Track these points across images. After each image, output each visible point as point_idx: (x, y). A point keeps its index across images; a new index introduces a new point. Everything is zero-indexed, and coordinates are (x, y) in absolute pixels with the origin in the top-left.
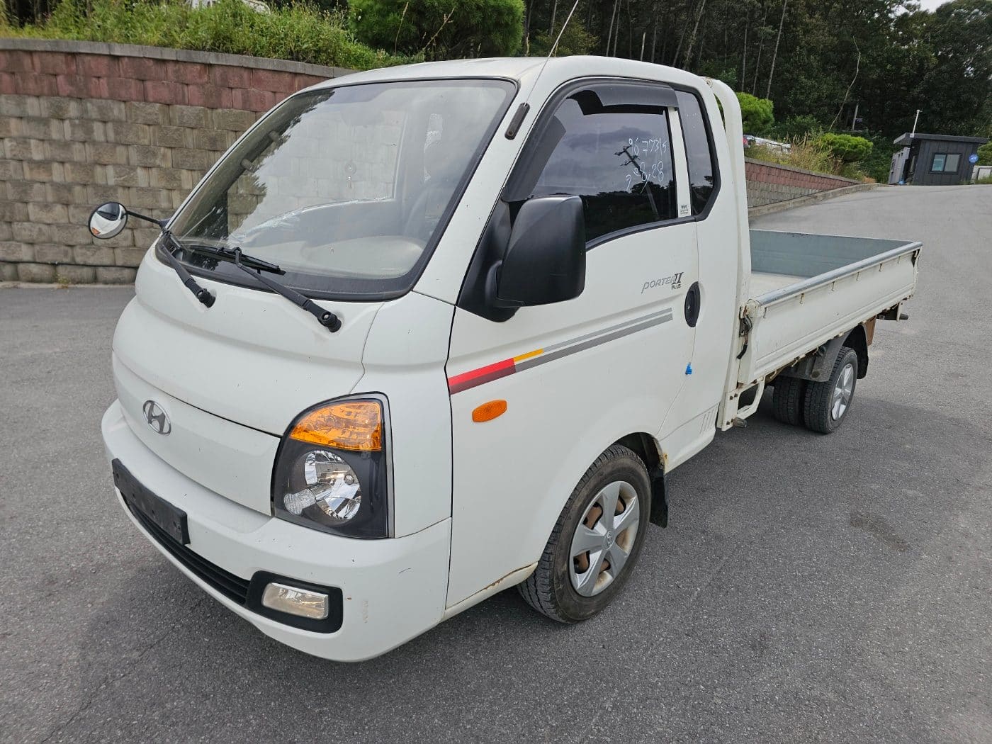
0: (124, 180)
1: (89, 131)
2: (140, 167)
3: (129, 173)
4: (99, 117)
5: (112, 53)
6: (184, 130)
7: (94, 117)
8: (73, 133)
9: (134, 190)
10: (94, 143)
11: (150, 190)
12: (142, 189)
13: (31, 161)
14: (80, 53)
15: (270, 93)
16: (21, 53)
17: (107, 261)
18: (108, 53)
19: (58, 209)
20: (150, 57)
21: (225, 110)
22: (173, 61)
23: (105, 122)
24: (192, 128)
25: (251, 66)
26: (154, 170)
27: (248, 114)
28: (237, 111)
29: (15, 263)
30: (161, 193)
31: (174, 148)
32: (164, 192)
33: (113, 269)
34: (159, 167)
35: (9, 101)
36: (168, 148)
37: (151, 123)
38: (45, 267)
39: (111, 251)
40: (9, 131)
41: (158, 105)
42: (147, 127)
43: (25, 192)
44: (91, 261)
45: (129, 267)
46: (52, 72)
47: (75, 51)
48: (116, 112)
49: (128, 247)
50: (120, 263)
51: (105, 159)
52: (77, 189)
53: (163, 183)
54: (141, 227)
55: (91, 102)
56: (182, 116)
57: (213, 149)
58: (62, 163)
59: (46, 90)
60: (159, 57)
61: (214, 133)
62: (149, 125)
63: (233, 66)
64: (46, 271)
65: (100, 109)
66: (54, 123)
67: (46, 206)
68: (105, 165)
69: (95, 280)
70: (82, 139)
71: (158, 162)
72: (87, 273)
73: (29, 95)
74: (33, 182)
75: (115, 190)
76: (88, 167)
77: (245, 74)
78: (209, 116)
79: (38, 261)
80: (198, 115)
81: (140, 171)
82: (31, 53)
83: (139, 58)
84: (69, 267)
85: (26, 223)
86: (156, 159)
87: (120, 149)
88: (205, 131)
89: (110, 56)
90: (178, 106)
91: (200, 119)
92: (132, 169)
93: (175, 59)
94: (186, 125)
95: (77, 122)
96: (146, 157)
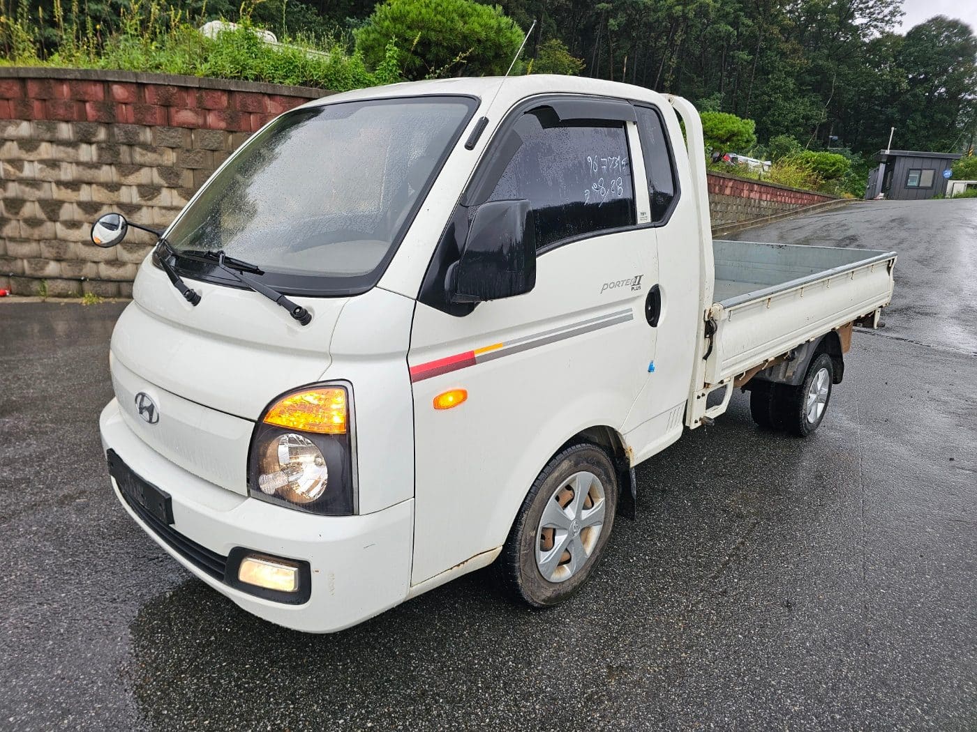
0: (147, 200)
1: (116, 154)
2: (164, 187)
3: (153, 194)
4: (125, 141)
5: (139, 81)
9: (158, 209)
10: (120, 164)
11: (173, 209)
12: (165, 208)
13: (59, 182)
14: (109, 81)
16: (51, 81)
18: (135, 81)
19: (85, 227)
20: (173, 84)
21: (244, 133)
23: (131, 146)
24: (213, 151)
25: (268, 92)
26: (176, 190)
29: (43, 279)
31: (196, 169)
34: (181, 186)
35: (40, 127)
36: (190, 169)
37: (174, 146)
38: (71, 283)
39: (135, 267)
40: (39, 154)
42: (170, 150)
43: (53, 211)
44: (115, 277)
46: (81, 99)
47: (104, 79)
48: (142, 136)
51: (130, 180)
55: (117, 127)
56: (204, 139)
58: (90, 184)
59: (75, 116)
60: (183, 84)
62: (172, 148)
63: (252, 92)
64: (72, 287)
65: (126, 133)
66: (83, 146)
67: (74, 225)
69: (118, 294)
71: (180, 182)
72: (111, 287)
73: (60, 120)
74: (62, 201)
75: (140, 210)
79: (64, 277)
81: (164, 191)
82: (60, 80)
83: (165, 85)
85: (54, 241)
86: (179, 179)
87: (145, 171)
93: (198, 86)
94: (208, 148)
95: (104, 145)
96: (170, 178)
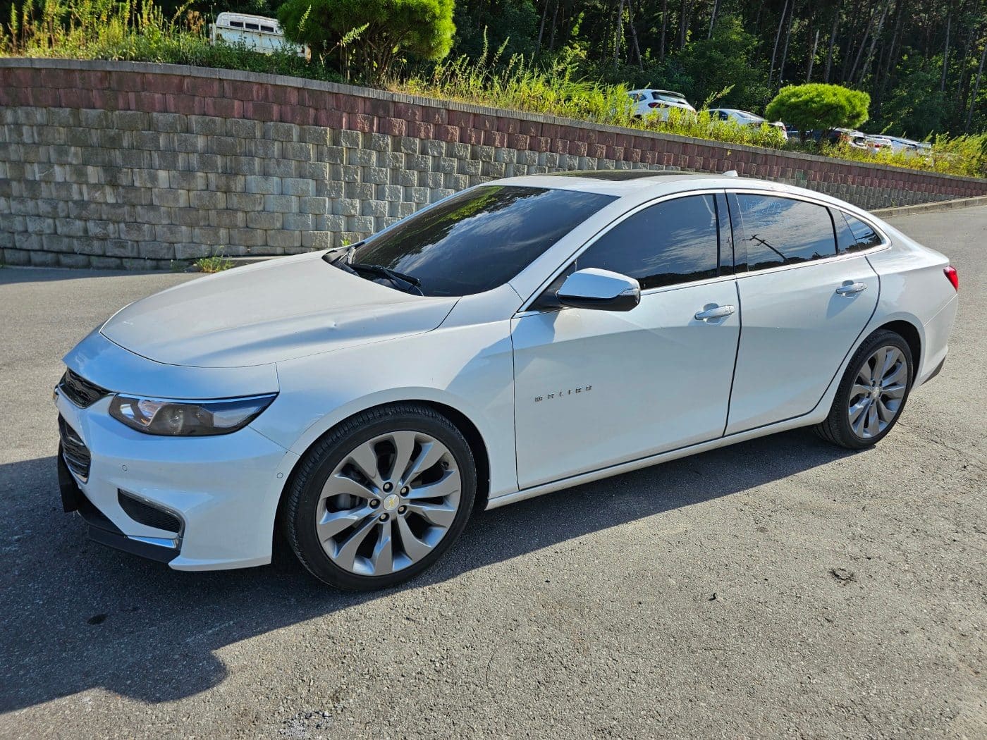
1: (21, 135)
2: (57, 164)
4: (27, 122)
6: (89, 131)
7: (23, 122)
8: (10, 136)
9: (53, 184)
10: (24, 144)
12: (59, 183)
14: (12, 68)
15: (160, 95)
17: (36, 247)
19: (3, 200)
20: (61, 67)
21: (122, 112)
22: (79, 70)
23: (32, 126)
24: (96, 129)
27: (141, 115)
28: (132, 112)
30: (73, 187)
31: (84, 146)
32: (75, 187)
33: (40, 253)
34: (71, 164)
37: (64, 125)
39: (39, 237)
41: (68, 109)
44: (25, 246)
45: (52, 252)
47: (6, 66)
48: (38, 117)
49: (51, 234)
50: (45, 248)
52: (14, 184)
53: (74, 178)
54: (59, 217)
55: (21, 109)
56: (87, 119)
57: (113, 146)
60: (67, 67)
61: (113, 133)
65: (27, 114)
68: (33, 163)
69: (29, 262)
70: (17, 141)
71: (69, 160)
72: (23, 255)
75: (40, 185)
76: (19, 166)
77: (138, 79)
78: (110, 117)
80: (99, 117)
81: (57, 169)
84: (10, 251)
86: (67, 156)
88: (105, 131)
89: (32, 68)
90: (84, 110)
91: (101, 121)
92: (50, 166)
94: (91, 126)
95: (12, 126)
96: (61, 156)
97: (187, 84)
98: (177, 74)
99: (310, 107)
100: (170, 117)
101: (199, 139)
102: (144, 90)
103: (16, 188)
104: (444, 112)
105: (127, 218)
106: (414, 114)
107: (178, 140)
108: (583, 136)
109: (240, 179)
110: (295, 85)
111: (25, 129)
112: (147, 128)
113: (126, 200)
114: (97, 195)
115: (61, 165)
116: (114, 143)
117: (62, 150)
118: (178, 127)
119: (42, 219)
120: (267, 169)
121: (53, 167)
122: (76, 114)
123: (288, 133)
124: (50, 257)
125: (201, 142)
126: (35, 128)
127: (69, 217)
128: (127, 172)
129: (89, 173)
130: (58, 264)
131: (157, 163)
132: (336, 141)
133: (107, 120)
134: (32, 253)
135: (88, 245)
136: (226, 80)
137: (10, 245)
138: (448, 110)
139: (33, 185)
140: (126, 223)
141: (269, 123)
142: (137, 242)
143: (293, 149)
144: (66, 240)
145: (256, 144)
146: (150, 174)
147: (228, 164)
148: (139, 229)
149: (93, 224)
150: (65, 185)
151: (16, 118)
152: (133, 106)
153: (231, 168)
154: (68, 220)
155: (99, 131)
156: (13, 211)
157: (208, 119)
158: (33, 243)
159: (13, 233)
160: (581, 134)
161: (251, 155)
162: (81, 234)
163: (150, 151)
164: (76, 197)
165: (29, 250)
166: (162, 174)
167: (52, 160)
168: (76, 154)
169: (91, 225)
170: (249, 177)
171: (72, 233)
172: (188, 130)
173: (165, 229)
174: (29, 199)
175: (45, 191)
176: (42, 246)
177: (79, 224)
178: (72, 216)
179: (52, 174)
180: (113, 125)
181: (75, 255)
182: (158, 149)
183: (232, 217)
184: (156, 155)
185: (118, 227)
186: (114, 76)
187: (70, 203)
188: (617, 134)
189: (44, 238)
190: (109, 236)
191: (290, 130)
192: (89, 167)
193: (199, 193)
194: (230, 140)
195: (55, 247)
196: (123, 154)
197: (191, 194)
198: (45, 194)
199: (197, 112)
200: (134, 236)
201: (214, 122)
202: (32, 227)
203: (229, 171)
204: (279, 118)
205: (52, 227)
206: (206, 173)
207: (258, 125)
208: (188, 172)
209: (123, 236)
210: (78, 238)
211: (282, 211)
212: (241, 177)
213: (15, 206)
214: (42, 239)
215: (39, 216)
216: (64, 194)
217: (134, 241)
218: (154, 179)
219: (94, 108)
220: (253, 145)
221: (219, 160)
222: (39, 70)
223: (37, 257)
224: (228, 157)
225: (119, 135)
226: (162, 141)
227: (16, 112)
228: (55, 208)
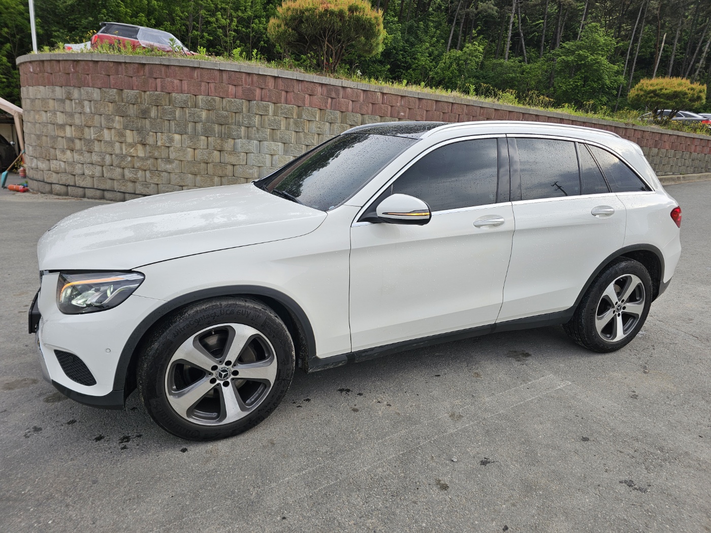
0: (97, 136)
1: (83, 107)
2: (106, 128)
3: (100, 132)
4: (87, 98)
5: (93, 59)
6: (129, 105)
7: (85, 98)
8: (75, 108)
9: (103, 142)
10: (85, 113)
11: (110, 143)
12: (107, 141)
13: (58, 125)
15: (178, 81)
16: (55, 62)
17: (89, 186)
19: (68, 152)
20: (111, 60)
21: (151, 92)
22: (123, 62)
23: (90, 101)
24: (134, 104)
26: (113, 130)
27: (164, 95)
28: (158, 93)
29: (51, 184)
30: (116, 144)
31: (123, 116)
32: (117, 144)
33: (92, 190)
34: (115, 128)
35: (49, 90)
36: (121, 116)
37: (112, 101)
38: (62, 187)
39: (92, 179)
40: (48, 107)
41: (115, 90)
42: (110, 104)
43: (54, 142)
44: (81, 185)
45: (100, 190)
46: (67, 72)
47: (76, 59)
48: (95, 95)
49: (99, 177)
50: (95, 187)
51: (90, 123)
53: (117, 138)
54: (105, 165)
55: (83, 89)
56: (128, 97)
57: (144, 117)
58: (71, 126)
59: (65, 83)
60: (115, 61)
61: (144, 107)
62: (112, 103)
64: (63, 189)
65: (87, 93)
66: (68, 102)
67: (63, 151)
68: (90, 127)
69: (84, 196)
70: (79, 111)
71: (115, 125)
72: (81, 191)
73: (57, 86)
74: (58, 136)
75: (94, 142)
76: (81, 128)
77: (163, 69)
78: (143, 96)
79: (60, 183)
80: (136, 96)
81: (106, 131)
82: (59, 61)
83: (107, 61)
84: (72, 187)
85: (55, 161)
86: (114, 123)
87: (97, 117)
88: (139, 106)
89: (92, 61)
90: (126, 90)
91: (138, 98)
92: (101, 129)
94: (130, 102)
95: (77, 101)
96: (109, 122)
97: (197, 73)
98: (191, 66)
99: (282, 90)
100: (184, 97)
101: (203, 113)
102: (167, 76)
103: (78, 144)
104: (380, 93)
105: (152, 169)
106: (358, 96)
107: (189, 113)
108: (483, 112)
109: (231, 141)
110: (273, 75)
111: (86, 103)
112: (168, 104)
113: (151, 154)
114: (131, 151)
115: (109, 129)
116: (144, 114)
117: (109, 119)
118: (189, 104)
119: (94, 166)
120: (250, 135)
121: (103, 130)
122: (120, 95)
123: (266, 109)
124: (98, 193)
125: (204, 114)
126: (92, 102)
127: (112, 165)
128: (153, 135)
129: (127, 135)
130: (103, 198)
131: (174, 129)
132: (300, 116)
133: (141, 98)
134: (86, 189)
135: (124, 186)
136: (224, 70)
137: (72, 184)
138: (383, 94)
139: (89, 142)
140: (151, 171)
141: (253, 102)
142: (157, 184)
143: (269, 120)
144: (110, 181)
145: (243, 118)
146: (168, 136)
147: (223, 130)
148: (159, 176)
149: (128, 171)
150: (111, 143)
151: (80, 95)
152: (159, 89)
153: (225, 134)
154: (111, 167)
155: (135, 106)
156: (75, 160)
157: (210, 98)
158: (87, 183)
159: (74, 175)
160: (482, 111)
161: (239, 125)
162: (119, 177)
163: (169, 120)
164: (117, 151)
165: (84, 188)
166: (177, 137)
167: (103, 125)
168: (119, 122)
169: (126, 171)
170: (237, 141)
171: (113, 177)
172: (196, 106)
173: (177, 176)
174: (86, 152)
175: (97, 147)
176: (94, 185)
177: (119, 170)
178: (114, 165)
179: (102, 136)
180: (145, 102)
181: (115, 192)
182: (175, 119)
183: (224, 169)
184: (173, 123)
185: (145, 173)
186: (147, 67)
187: (113, 156)
188: (509, 111)
189: (95, 179)
190: (138, 180)
191: (268, 106)
192: (127, 131)
193: (201, 151)
194: (225, 113)
195: (103, 187)
196: (151, 122)
197: (196, 151)
198: (96, 149)
199: (203, 94)
200: (155, 180)
201: (214, 100)
202: (87, 172)
203: (223, 136)
204: (260, 98)
205: (101, 171)
206: (207, 137)
207: (245, 103)
208: (195, 136)
209: (147, 180)
210: (118, 180)
211: (260, 165)
212: (231, 140)
213: (77, 157)
214: (93, 180)
215: (92, 164)
216: (109, 150)
217: (155, 184)
218: (171, 140)
219: (133, 89)
220: (241, 118)
221: (216, 127)
222: (97, 62)
223: (89, 193)
224: (224, 126)
225: (149, 108)
226: (178, 113)
227: (80, 91)
228: (103, 159)
